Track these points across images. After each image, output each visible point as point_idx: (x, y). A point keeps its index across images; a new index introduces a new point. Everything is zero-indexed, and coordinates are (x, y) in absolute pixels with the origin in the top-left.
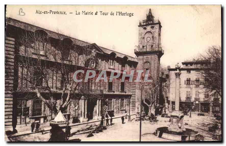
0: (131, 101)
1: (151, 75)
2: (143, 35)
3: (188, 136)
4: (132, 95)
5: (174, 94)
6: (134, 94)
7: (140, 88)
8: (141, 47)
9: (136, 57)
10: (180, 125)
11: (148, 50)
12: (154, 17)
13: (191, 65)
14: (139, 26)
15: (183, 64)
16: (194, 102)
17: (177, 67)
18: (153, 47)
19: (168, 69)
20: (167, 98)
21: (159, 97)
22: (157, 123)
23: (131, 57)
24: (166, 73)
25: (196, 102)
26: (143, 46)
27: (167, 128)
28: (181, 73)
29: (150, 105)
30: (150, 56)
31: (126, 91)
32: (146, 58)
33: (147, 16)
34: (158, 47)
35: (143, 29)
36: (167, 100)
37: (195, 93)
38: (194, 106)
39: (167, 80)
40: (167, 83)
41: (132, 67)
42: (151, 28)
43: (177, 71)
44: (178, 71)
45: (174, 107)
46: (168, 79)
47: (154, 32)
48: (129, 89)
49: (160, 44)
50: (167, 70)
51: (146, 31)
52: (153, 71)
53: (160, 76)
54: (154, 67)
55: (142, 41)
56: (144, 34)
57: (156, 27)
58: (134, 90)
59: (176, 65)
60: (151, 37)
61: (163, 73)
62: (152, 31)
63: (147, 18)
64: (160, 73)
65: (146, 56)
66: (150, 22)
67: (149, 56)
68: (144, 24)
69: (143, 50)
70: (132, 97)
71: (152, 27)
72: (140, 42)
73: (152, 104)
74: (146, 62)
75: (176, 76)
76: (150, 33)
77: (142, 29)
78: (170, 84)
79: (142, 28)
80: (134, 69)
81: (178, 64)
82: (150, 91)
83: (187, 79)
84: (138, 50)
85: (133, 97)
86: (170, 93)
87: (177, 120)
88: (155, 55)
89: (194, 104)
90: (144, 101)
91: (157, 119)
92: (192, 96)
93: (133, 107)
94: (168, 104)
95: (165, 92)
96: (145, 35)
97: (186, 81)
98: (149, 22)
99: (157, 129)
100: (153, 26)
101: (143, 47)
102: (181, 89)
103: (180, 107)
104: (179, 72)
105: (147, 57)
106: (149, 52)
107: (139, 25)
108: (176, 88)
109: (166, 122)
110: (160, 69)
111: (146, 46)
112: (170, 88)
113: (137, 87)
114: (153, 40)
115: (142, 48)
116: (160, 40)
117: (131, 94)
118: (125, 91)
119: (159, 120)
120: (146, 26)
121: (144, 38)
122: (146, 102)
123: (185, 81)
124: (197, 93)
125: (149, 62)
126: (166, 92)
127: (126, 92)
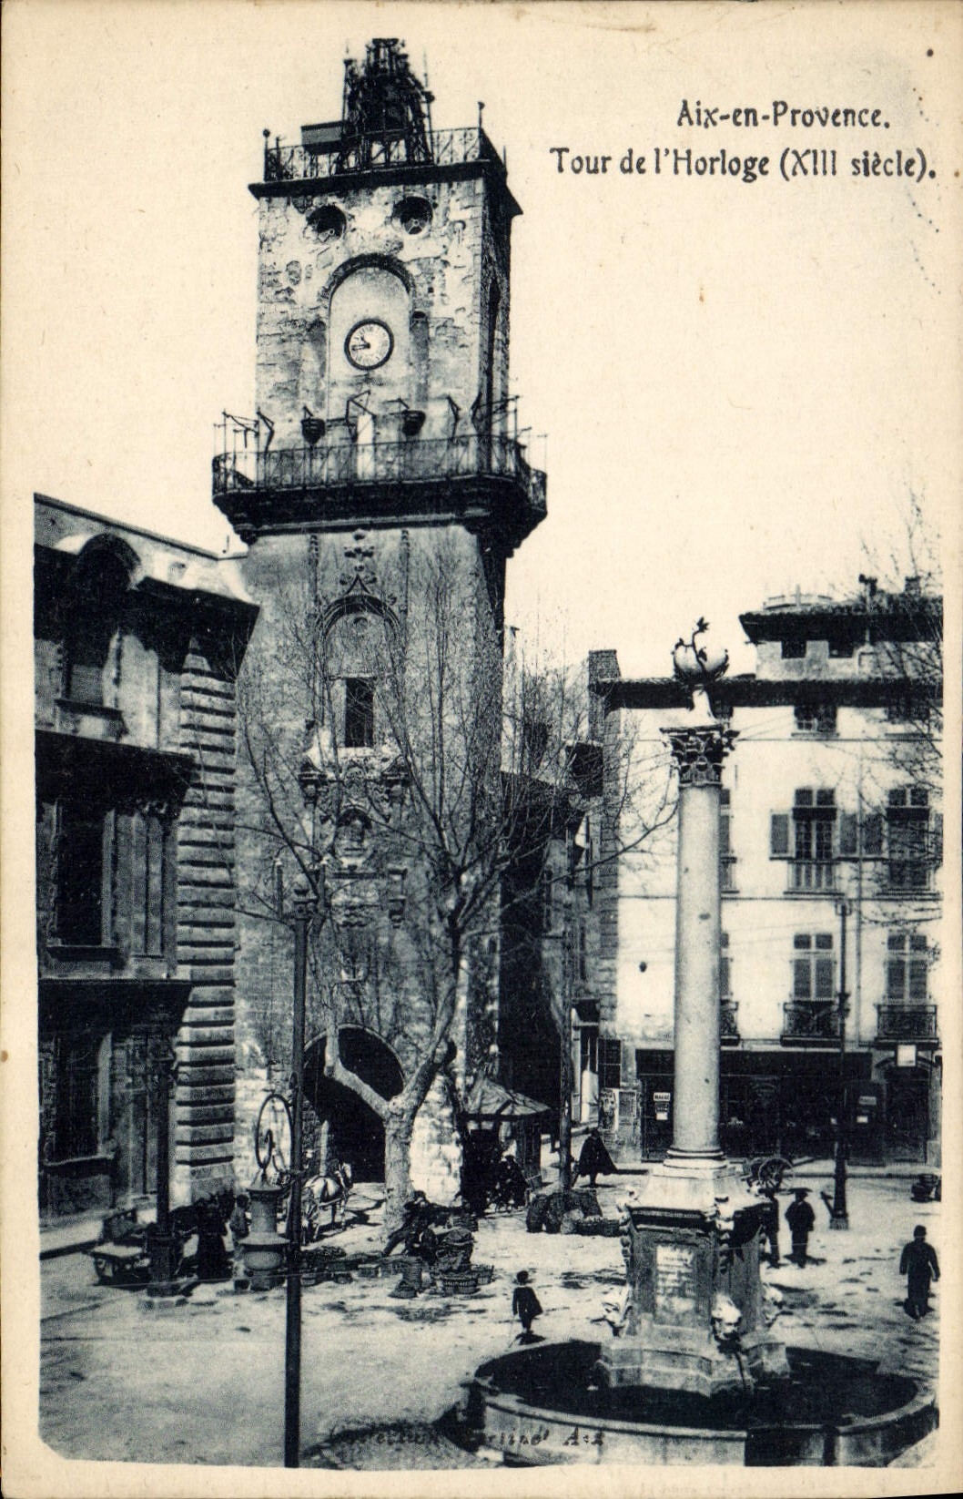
0: (184, 1053)
1: (407, 751)
2: (307, 294)
3: (809, 1433)
4: (186, 987)
5: (663, 974)
6: (212, 971)
7: (288, 906)
8: (288, 431)
9: (239, 546)
10: (727, 1312)
11: (366, 466)
12: (430, 98)
13: (842, 648)
14: (256, 190)
15: (758, 627)
16: (878, 1056)
17: (688, 659)
18: (426, 433)
19: (596, 689)
20: (591, 1010)
21: (493, 1007)
22: (475, 1304)
23: (173, 545)
24: (571, 728)
25: (894, 1048)
26: (304, 422)
27: (594, 1349)
28: (734, 734)
29: (401, 1101)
30: (397, 532)
31: (117, 938)
32: (349, 555)
33: (351, 78)
34: (485, 437)
35: (310, 232)
36: (590, 1035)
37: (884, 953)
38: (872, 1100)
39: (581, 814)
40: (580, 840)
41: (191, 661)
42: (397, 223)
43: (690, 706)
44: (699, 713)
45: (662, 1116)
46: (596, 802)
47: (438, 266)
48: (155, 920)
49: (504, 408)
50: (585, 698)
51: (338, 252)
52: (424, 711)
53: (505, 768)
54: (441, 670)
55: (295, 365)
56: (321, 280)
57: (454, 205)
58: (222, 933)
59: (681, 643)
60: (400, 323)
61: (536, 735)
62: (403, 256)
63: (351, 100)
64: (509, 731)
65: (348, 540)
66: (387, 151)
67: (386, 541)
68: (314, 165)
69: (318, 463)
70: (190, 1014)
71: (413, 213)
72: (282, 377)
73: (426, 1086)
74: (348, 605)
75: (683, 771)
76: (385, 276)
77: (292, 222)
78: (614, 858)
79: (292, 210)
80: (215, 684)
81: (702, 626)
82: (401, 935)
83: (802, 795)
84: (249, 468)
85: (208, 1012)
86: (622, 954)
87: (700, 1258)
88: (445, 523)
89: (875, 1077)
90: (331, 1056)
91: (477, 1259)
92: (851, 986)
93: (210, 1130)
94: (601, 1085)
95: (567, 947)
96: (328, 293)
97: (792, 825)
98: (376, 148)
99: (482, 1371)
100: (417, 192)
101: (313, 429)
102: (733, 916)
103: (723, 1115)
104: (710, 721)
105: (361, 544)
106: (376, 486)
107: (259, 178)
108: (678, 897)
109: (576, 1286)
110: (510, 690)
111: (348, 422)
112: (615, 900)
113: (253, 894)
114: (425, 357)
115: (300, 441)
116: (498, 355)
117: (183, 973)
118: (107, 942)
119: (498, 1264)
120: (342, 194)
121: (315, 331)
122: (348, 1065)
123: (777, 820)
124: (908, 954)
125: (376, 606)
126: (577, 951)
127: (116, 959)
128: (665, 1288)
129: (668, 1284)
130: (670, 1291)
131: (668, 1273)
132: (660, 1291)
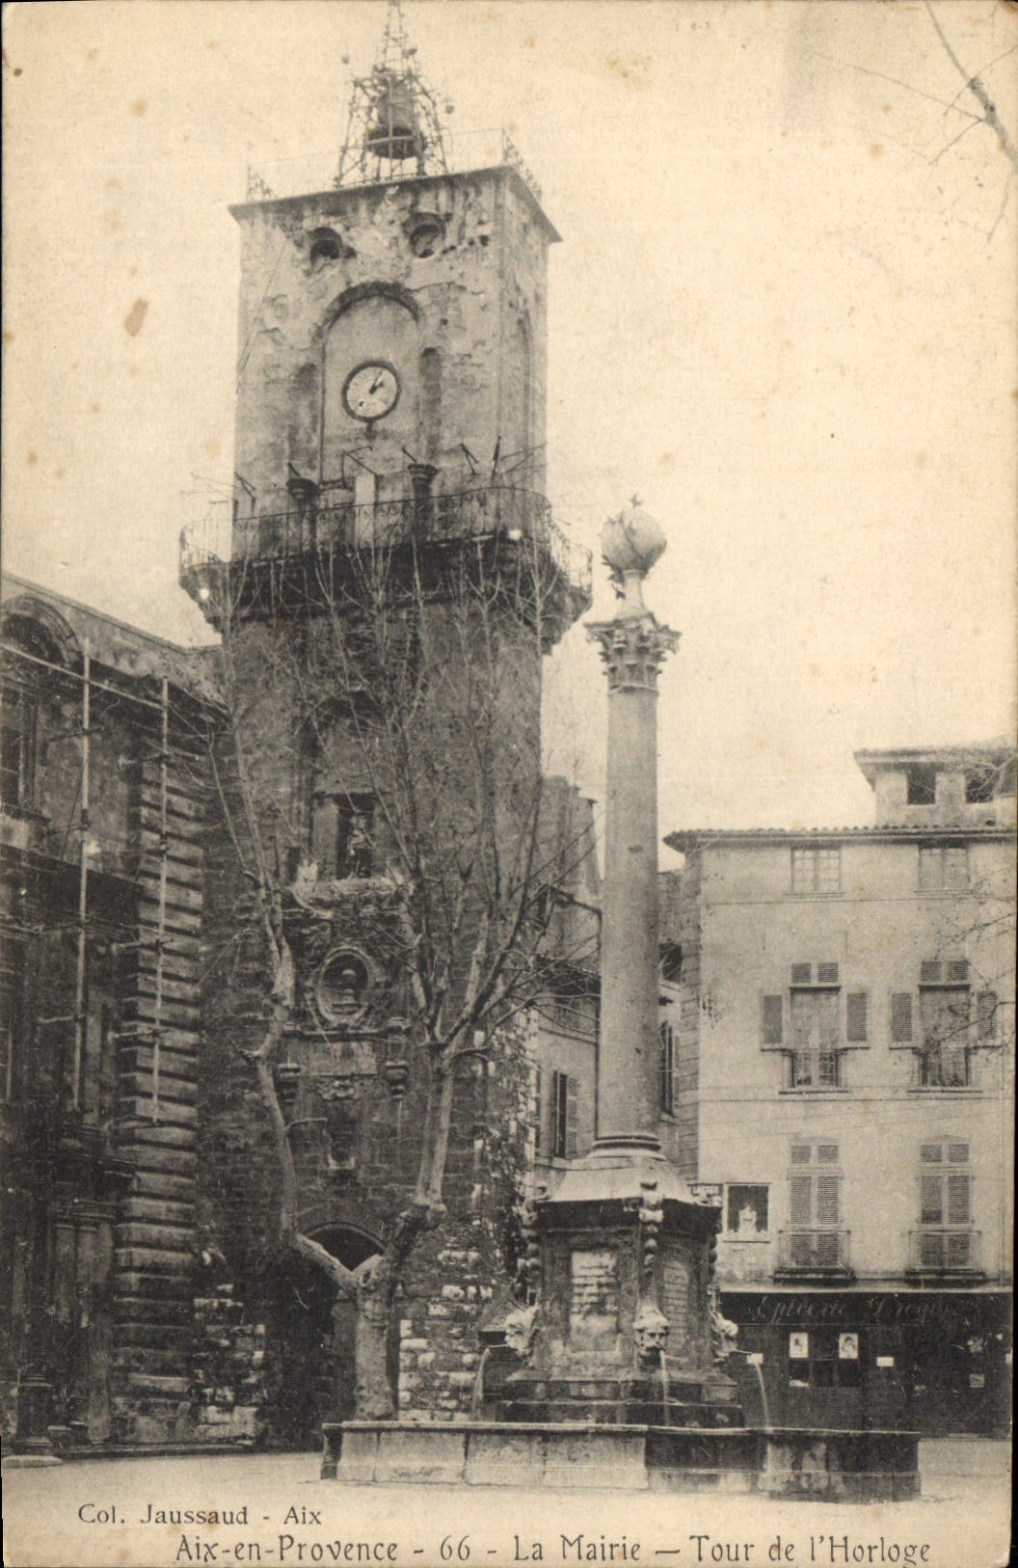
128: (582, 1305)
129: (585, 1299)
130: (587, 1307)
131: (585, 1285)
132: (575, 1309)
